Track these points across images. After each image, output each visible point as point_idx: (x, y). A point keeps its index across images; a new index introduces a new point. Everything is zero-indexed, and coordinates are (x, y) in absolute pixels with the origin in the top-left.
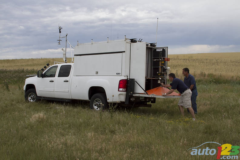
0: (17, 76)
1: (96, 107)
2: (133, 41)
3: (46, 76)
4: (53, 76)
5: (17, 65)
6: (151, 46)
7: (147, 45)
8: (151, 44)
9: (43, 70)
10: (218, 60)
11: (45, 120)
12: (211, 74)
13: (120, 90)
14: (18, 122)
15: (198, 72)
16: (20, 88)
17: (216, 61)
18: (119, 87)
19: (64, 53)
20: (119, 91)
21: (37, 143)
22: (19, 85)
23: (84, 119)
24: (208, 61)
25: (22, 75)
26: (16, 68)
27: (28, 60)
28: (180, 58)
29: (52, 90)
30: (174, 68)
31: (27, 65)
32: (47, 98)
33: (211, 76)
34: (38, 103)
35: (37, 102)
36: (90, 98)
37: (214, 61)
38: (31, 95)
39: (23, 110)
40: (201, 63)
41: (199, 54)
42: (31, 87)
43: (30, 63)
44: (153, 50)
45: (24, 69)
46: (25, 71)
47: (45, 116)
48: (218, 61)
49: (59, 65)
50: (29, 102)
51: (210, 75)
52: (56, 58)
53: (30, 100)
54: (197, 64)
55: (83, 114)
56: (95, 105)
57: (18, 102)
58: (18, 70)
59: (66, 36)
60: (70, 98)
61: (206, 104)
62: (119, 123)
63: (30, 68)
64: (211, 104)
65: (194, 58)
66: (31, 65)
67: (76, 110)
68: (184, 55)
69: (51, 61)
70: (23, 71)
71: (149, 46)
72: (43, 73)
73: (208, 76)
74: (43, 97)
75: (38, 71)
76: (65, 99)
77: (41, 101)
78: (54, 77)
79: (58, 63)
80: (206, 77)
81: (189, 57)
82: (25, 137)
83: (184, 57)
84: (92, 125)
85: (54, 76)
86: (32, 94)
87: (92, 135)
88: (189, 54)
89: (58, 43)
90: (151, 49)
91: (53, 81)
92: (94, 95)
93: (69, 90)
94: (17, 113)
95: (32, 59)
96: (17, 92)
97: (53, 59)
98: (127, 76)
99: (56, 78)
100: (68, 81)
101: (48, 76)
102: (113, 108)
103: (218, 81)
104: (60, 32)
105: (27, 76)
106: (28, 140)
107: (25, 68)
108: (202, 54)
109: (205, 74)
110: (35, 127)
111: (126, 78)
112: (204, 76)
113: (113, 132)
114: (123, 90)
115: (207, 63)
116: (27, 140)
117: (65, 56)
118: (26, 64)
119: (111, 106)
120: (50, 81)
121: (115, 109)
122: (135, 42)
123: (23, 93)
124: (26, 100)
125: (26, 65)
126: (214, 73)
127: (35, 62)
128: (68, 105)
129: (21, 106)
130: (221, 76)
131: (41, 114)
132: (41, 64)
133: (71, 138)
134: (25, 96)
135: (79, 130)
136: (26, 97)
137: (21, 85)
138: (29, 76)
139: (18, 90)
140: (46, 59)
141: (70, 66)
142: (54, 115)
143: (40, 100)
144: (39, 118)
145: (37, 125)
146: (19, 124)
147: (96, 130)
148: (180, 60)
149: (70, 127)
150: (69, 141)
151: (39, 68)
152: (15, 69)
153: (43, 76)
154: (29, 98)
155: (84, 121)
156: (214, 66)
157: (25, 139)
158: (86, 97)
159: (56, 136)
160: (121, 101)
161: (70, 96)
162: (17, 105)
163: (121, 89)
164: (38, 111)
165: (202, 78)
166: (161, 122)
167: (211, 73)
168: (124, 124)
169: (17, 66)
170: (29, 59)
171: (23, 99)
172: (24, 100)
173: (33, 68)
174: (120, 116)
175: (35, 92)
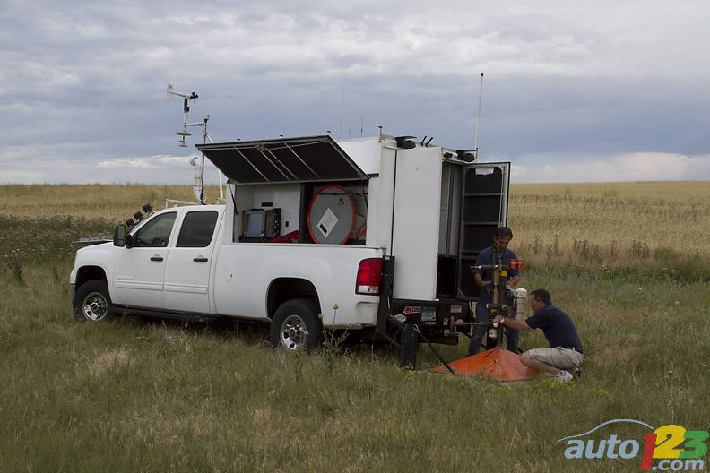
0: (47, 239)
1: (288, 341)
2: (403, 143)
3: (142, 241)
4: (162, 242)
5: (48, 202)
6: (459, 158)
7: (447, 156)
8: (461, 154)
9: (131, 224)
10: (699, 204)
11: (132, 371)
12: (666, 250)
13: (360, 291)
14: (52, 374)
15: (625, 243)
16: (57, 277)
17: (693, 207)
18: (359, 282)
19: (199, 173)
20: (357, 292)
21: (109, 431)
22: (55, 269)
23: (248, 372)
24: (666, 207)
25: (62, 235)
26: (48, 215)
27: (85, 189)
28: (575, 196)
29: (156, 284)
30: (550, 229)
31: (81, 205)
32: (139, 309)
33: (666, 258)
34: (114, 323)
35: (111, 322)
36: (271, 313)
37: (686, 207)
38: (93, 300)
39: (67, 342)
40: (643, 215)
41: (639, 182)
42: (93, 277)
43: (89, 198)
44: (464, 173)
45: (70, 217)
46: (76, 225)
47: (133, 361)
48: (698, 208)
49: (182, 212)
50: (86, 320)
51: (662, 254)
52: (175, 187)
53: (89, 313)
54: (630, 215)
55: (245, 359)
56: (286, 336)
57: (53, 320)
58: (53, 219)
59: (206, 120)
60: (213, 312)
61: (627, 341)
62: (350, 386)
63: (90, 216)
64: (642, 343)
65: (622, 197)
66: (92, 206)
67: (226, 347)
68: (589, 187)
69: (160, 194)
70: (67, 224)
71: (452, 159)
72: (132, 234)
73: (656, 257)
74: (130, 308)
75: (117, 228)
76: (197, 314)
77: (122, 319)
78: (166, 246)
79: (179, 205)
80: (650, 260)
81: (606, 194)
82: (75, 415)
83: (590, 193)
84: (270, 390)
85: (164, 243)
86: (96, 296)
87: (266, 415)
88: (607, 184)
89: (181, 143)
90: (460, 166)
91: (161, 259)
92: (283, 305)
93: (208, 289)
94: (48, 350)
95: (98, 185)
96: (49, 290)
97: (166, 188)
98: (385, 249)
99: (171, 250)
100: (205, 260)
101: (146, 244)
102: (334, 343)
103: (685, 272)
104: (187, 109)
106: (84, 421)
107: (76, 215)
109: (648, 251)
110: (102, 388)
111: (379, 254)
112: (644, 257)
113: (328, 411)
114: (371, 291)
115: (660, 213)
116: (81, 423)
117: (199, 183)
119: (329, 337)
120: (152, 259)
121: (339, 345)
122: (410, 145)
123: (67, 291)
124: (77, 313)
125: (77, 206)
126: (677, 248)
127: (106, 196)
128: (203, 332)
129: (60, 330)
130: (697, 256)
131: (123, 356)
132: (126, 205)
133: (203, 421)
134: (73, 303)
135: (231, 402)
136: (78, 305)
137: (60, 270)
138: (87, 240)
139: (50, 281)
140: (143, 187)
141: (215, 214)
142: (160, 360)
143: (120, 315)
144: (116, 364)
145: (110, 385)
146: (56, 378)
147: (280, 402)
148: (576, 201)
149: (203, 394)
150: (197, 429)
151: (120, 216)
152: (41, 216)
153: (132, 242)
154: (87, 308)
155: (247, 378)
156: (681, 225)
157: (75, 420)
158: (259, 310)
159: (163, 414)
160: (364, 322)
161: (212, 306)
162: (49, 326)
163: (364, 288)
164: (112, 346)
165: (637, 262)
166: (475, 388)
167: (667, 247)
168: (366, 391)
169: (49, 206)
170: (88, 185)
171: (67, 311)
172: (72, 314)
173: (101, 215)
174: (355, 369)
175: (104, 290)
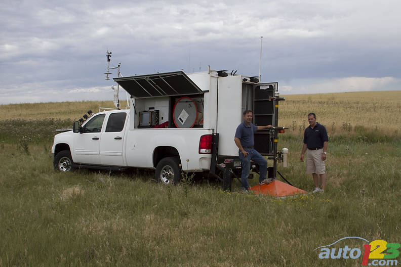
0: (41, 131)
1: (165, 179)
2: (221, 74)
3: (88, 130)
4: (97, 130)
5: (42, 112)
6: (251, 81)
7: (245, 80)
8: (252, 79)
9: (82, 121)
10: (377, 103)
11: (82, 197)
12: (360, 127)
14: (41, 200)
15: (339, 123)
16: (46, 150)
17: (374, 105)
18: (200, 148)
19: (116, 93)
20: (200, 153)
21: (68, 229)
22: (45, 146)
23: (143, 196)
24: (360, 105)
25: (49, 128)
26: (42, 118)
27: (61, 104)
28: (313, 100)
29: (96, 152)
31: (59, 113)
32: (88, 165)
33: (361, 131)
34: (75, 172)
35: (73, 172)
36: (155, 165)
37: (370, 105)
38: (64, 161)
39: (49, 183)
40: (348, 109)
41: (346, 93)
42: (63, 148)
43: (63, 109)
44: (254, 89)
45: (53, 119)
46: (56, 123)
47: (83, 192)
48: (376, 105)
49: (108, 114)
50: (60, 171)
51: (359, 129)
52: (107, 102)
53: (62, 168)
54: (341, 110)
55: (141, 189)
56: (164, 176)
57: (43, 172)
58: (44, 120)
59: (119, 66)
60: (125, 165)
61: (341, 174)
62: (197, 202)
63: (63, 118)
65: (337, 100)
66: (65, 113)
67: (132, 183)
68: (321, 96)
70: (53, 122)
71: (248, 81)
72: (82, 126)
73: (355, 130)
74: (83, 164)
75: (74, 123)
76: (116, 166)
77: (79, 170)
78: (100, 131)
79: (106, 110)
80: (352, 132)
81: (329, 99)
82: (52, 221)
83: (321, 98)
84: (154, 205)
86: (65, 159)
87: (152, 218)
89: (106, 78)
90: (252, 85)
91: (98, 139)
92: (161, 161)
93: (122, 153)
94: (40, 187)
95: (68, 102)
96: (41, 157)
97: (102, 103)
98: (213, 130)
99: (103, 134)
100: (121, 138)
101: (90, 131)
102: (187, 180)
103: (370, 138)
104: (109, 60)
105: (57, 130)
106: (56, 224)
107: (56, 118)
108: (352, 93)
109: (351, 127)
110: (66, 206)
111: (210, 133)
112: (349, 131)
113: (184, 215)
114: (207, 152)
115: (357, 108)
116: (54, 225)
117: (116, 98)
118: (56, 111)
119: (185, 176)
120: (93, 139)
121: (191, 180)
122: (225, 75)
123: (51, 157)
124: (55, 168)
125: (57, 113)
126: (366, 125)
127: (72, 108)
128: (121, 175)
129: (47, 177)
130: (376, 129)
131: (77, 189)
133: (118, 222)
134: (54, 163)
135: (134, 212)
136: (56, 164)
137: (48, 146)
138: (60, 130)
139: (43, 152)
141: (125, 114)
142: (97, 191)
143: (78, 168)
144: (74, 194)
145: (71, 204)
146: (43, 202)
147: (159, 211)
148: (314, 103)
149: (119, 208)
150: (115, 227)
152: (38, 119)
153: (83, 130)
154: (61, 166)
155: (143, 199)
156: (368, 114)
157: (51, 223)
158: (150, 164)
160: (204, 168)
161: (125, 162)
162: (41, 175)
163: (203, 150)
164: (72, 184)
165: (346, 133)
166: (262, 201)
167: (361, 125)
168: (205, 204)
169: (43, 114)
170: (62, 103)
171: (50, 167)
172: (53, 169)
173: (69, 117)
174: (198, 192)
175: (69, 155)
